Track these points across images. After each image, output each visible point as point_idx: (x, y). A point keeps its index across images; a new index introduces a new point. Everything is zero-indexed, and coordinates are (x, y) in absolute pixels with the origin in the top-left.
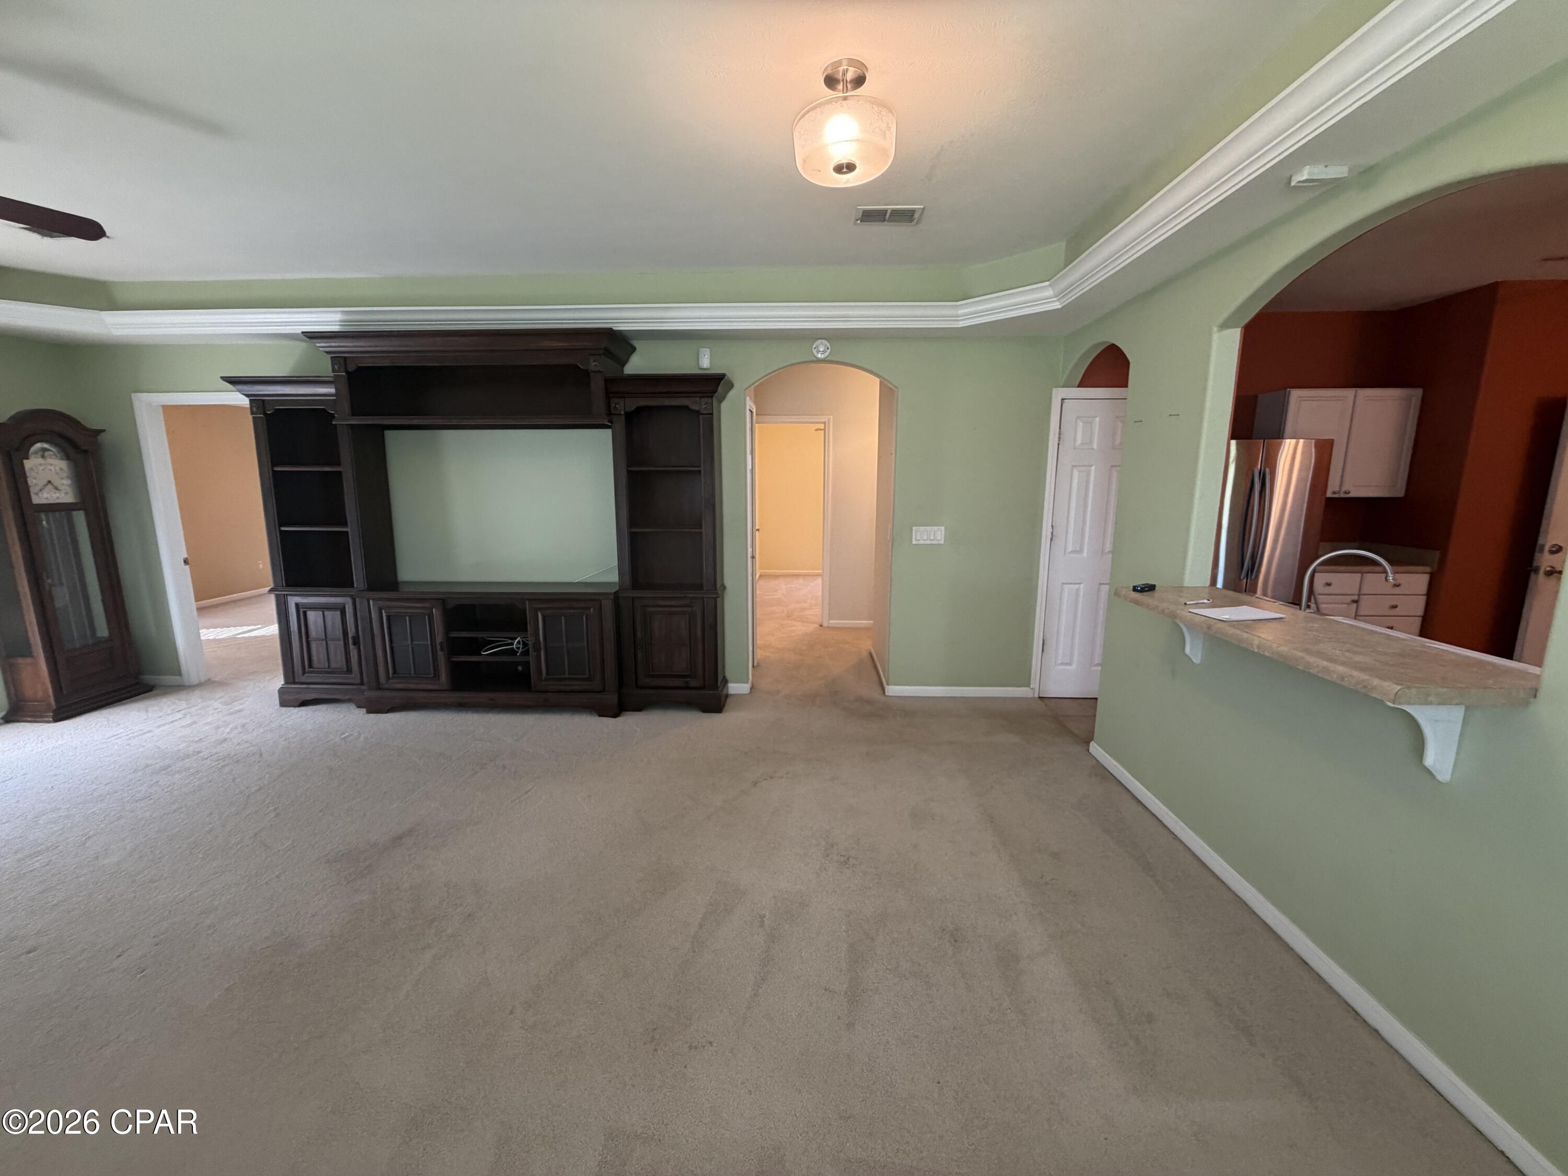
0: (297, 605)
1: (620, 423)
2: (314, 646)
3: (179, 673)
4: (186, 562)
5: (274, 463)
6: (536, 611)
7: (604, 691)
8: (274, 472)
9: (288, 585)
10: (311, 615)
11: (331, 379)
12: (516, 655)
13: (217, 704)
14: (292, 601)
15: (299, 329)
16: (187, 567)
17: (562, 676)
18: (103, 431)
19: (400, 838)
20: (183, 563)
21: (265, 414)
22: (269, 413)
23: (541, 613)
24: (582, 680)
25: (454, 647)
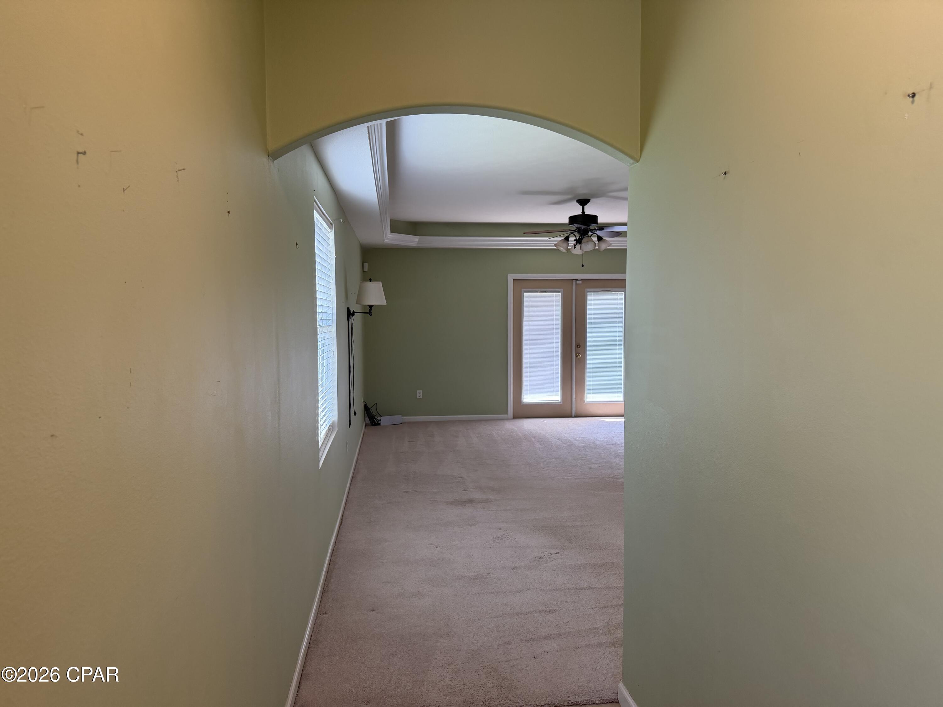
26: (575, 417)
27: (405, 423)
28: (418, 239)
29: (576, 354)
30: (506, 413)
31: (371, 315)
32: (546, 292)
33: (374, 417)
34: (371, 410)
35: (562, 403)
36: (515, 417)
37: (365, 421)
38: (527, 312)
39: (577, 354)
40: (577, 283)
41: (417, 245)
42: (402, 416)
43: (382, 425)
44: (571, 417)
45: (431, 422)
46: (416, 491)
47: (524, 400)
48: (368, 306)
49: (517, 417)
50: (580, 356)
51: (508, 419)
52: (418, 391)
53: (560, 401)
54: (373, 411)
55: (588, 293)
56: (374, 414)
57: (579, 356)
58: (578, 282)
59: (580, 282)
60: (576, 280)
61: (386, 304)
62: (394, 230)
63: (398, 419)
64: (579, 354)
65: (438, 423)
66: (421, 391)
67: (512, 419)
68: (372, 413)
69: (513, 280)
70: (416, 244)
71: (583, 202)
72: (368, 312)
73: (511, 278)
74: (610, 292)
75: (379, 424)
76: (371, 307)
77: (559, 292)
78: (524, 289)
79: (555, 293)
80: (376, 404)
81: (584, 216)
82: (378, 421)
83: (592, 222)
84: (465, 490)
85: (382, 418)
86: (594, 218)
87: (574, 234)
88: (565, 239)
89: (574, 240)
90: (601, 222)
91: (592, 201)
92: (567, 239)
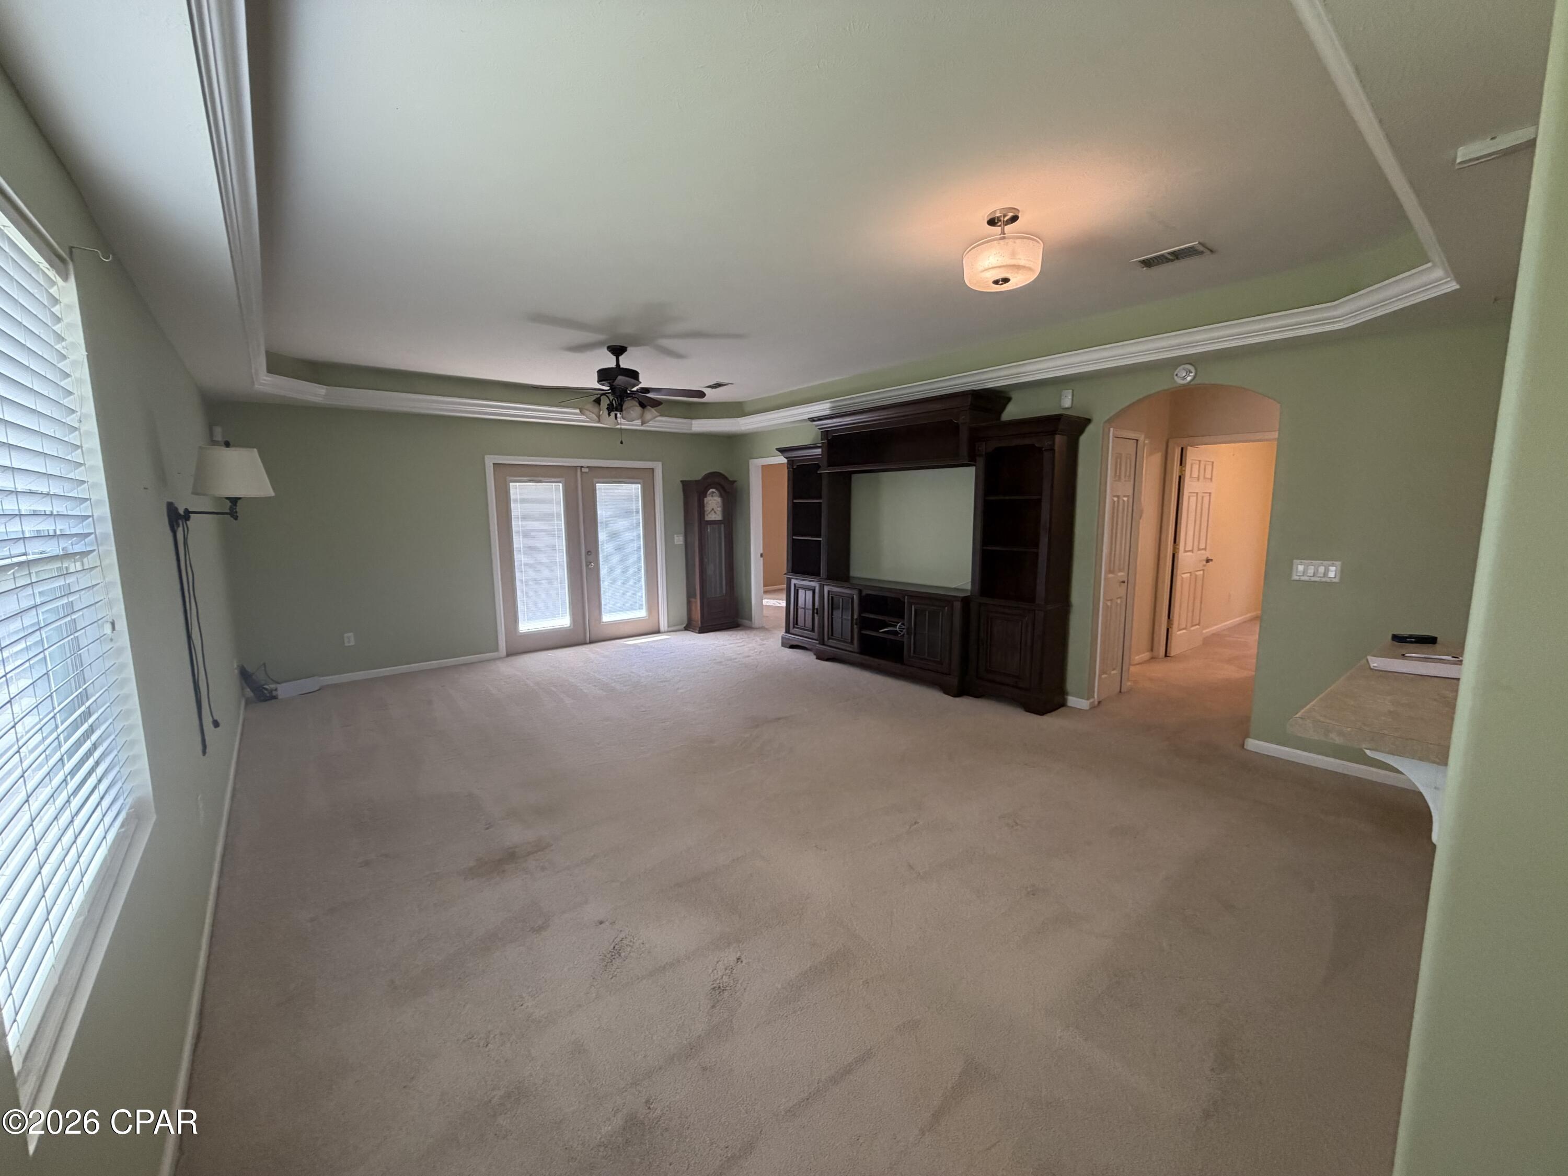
0: (795, 585)
1: (981, 461)
2: (800, 610)
3: (750, 619)
4: (762, 555)
5: (795, 498)
6: (910, 605)
7: (950, 675)
8: (793, 503)
9: (793, 572)
10: (801, 592)
11: (820, 445)
12: (898, 635)
13: (758, 639)
14: (793, 582)
15: (807, 418)
16: (762, 558)
17: (924, 657)
18: (735, 481)
19: (779, 719)
20: (759, 555)
21: (793, 468)
22: (795, 468)
23: (914, 607)
24: (936, 662)
25: (864, 623)
26: (591, 642)
27: (327, 687)
28: (325, 391)
29: (586, 563)
30: (496, 649)
31: (236, 518)
32: (540, 482)
33: (262, 686)
34: (254, 677)
35: (572, 627)
36: (510, 654)
37: (243, 694)
38: (516, 509)
39: (588, 564)
41: (323, 401)
42: (319, 677)
43: (279, 698)
44: (585, 643)
45: (373, 680)
46: (387, 856)
47: (520, 630)
48: (227, 498)
49: (512, 653)
50: (591, 565)
51: (500, 658)
52: (346, 635)
53: (568, 625)
54: (260, 676)
55: (597, 484)
56: (263, 683)
58: (584, 470)
59: (587, 470)
60: (582, 467)
61: (274, 495)
62: (270, 370)
63: (311, 684)
64: (591, 563)
65: (386, 679)
66: (351, 634)
67: (506, 658)
68: (258, 682)
69: (493, 464)
70: (322, 399)
71: (618, 351)
72: (228, 511)
73: (490, 461)
74: (623, 484)
75: (275, 698)
76: (234, 501)
77: (560, 482)
78: (510, 478)
79: (554, 484)
80: (264, 664)
81: (619, 370)
82: (271, 691)
83: (633, 381)
84: (487, 826)
85: (278, 686)
86: (634, 375)
87: (607, 396)
88: (595, 401)
89: (608, 405)
90: (645, 382)
91: (629, 349)
92: (598, 401)
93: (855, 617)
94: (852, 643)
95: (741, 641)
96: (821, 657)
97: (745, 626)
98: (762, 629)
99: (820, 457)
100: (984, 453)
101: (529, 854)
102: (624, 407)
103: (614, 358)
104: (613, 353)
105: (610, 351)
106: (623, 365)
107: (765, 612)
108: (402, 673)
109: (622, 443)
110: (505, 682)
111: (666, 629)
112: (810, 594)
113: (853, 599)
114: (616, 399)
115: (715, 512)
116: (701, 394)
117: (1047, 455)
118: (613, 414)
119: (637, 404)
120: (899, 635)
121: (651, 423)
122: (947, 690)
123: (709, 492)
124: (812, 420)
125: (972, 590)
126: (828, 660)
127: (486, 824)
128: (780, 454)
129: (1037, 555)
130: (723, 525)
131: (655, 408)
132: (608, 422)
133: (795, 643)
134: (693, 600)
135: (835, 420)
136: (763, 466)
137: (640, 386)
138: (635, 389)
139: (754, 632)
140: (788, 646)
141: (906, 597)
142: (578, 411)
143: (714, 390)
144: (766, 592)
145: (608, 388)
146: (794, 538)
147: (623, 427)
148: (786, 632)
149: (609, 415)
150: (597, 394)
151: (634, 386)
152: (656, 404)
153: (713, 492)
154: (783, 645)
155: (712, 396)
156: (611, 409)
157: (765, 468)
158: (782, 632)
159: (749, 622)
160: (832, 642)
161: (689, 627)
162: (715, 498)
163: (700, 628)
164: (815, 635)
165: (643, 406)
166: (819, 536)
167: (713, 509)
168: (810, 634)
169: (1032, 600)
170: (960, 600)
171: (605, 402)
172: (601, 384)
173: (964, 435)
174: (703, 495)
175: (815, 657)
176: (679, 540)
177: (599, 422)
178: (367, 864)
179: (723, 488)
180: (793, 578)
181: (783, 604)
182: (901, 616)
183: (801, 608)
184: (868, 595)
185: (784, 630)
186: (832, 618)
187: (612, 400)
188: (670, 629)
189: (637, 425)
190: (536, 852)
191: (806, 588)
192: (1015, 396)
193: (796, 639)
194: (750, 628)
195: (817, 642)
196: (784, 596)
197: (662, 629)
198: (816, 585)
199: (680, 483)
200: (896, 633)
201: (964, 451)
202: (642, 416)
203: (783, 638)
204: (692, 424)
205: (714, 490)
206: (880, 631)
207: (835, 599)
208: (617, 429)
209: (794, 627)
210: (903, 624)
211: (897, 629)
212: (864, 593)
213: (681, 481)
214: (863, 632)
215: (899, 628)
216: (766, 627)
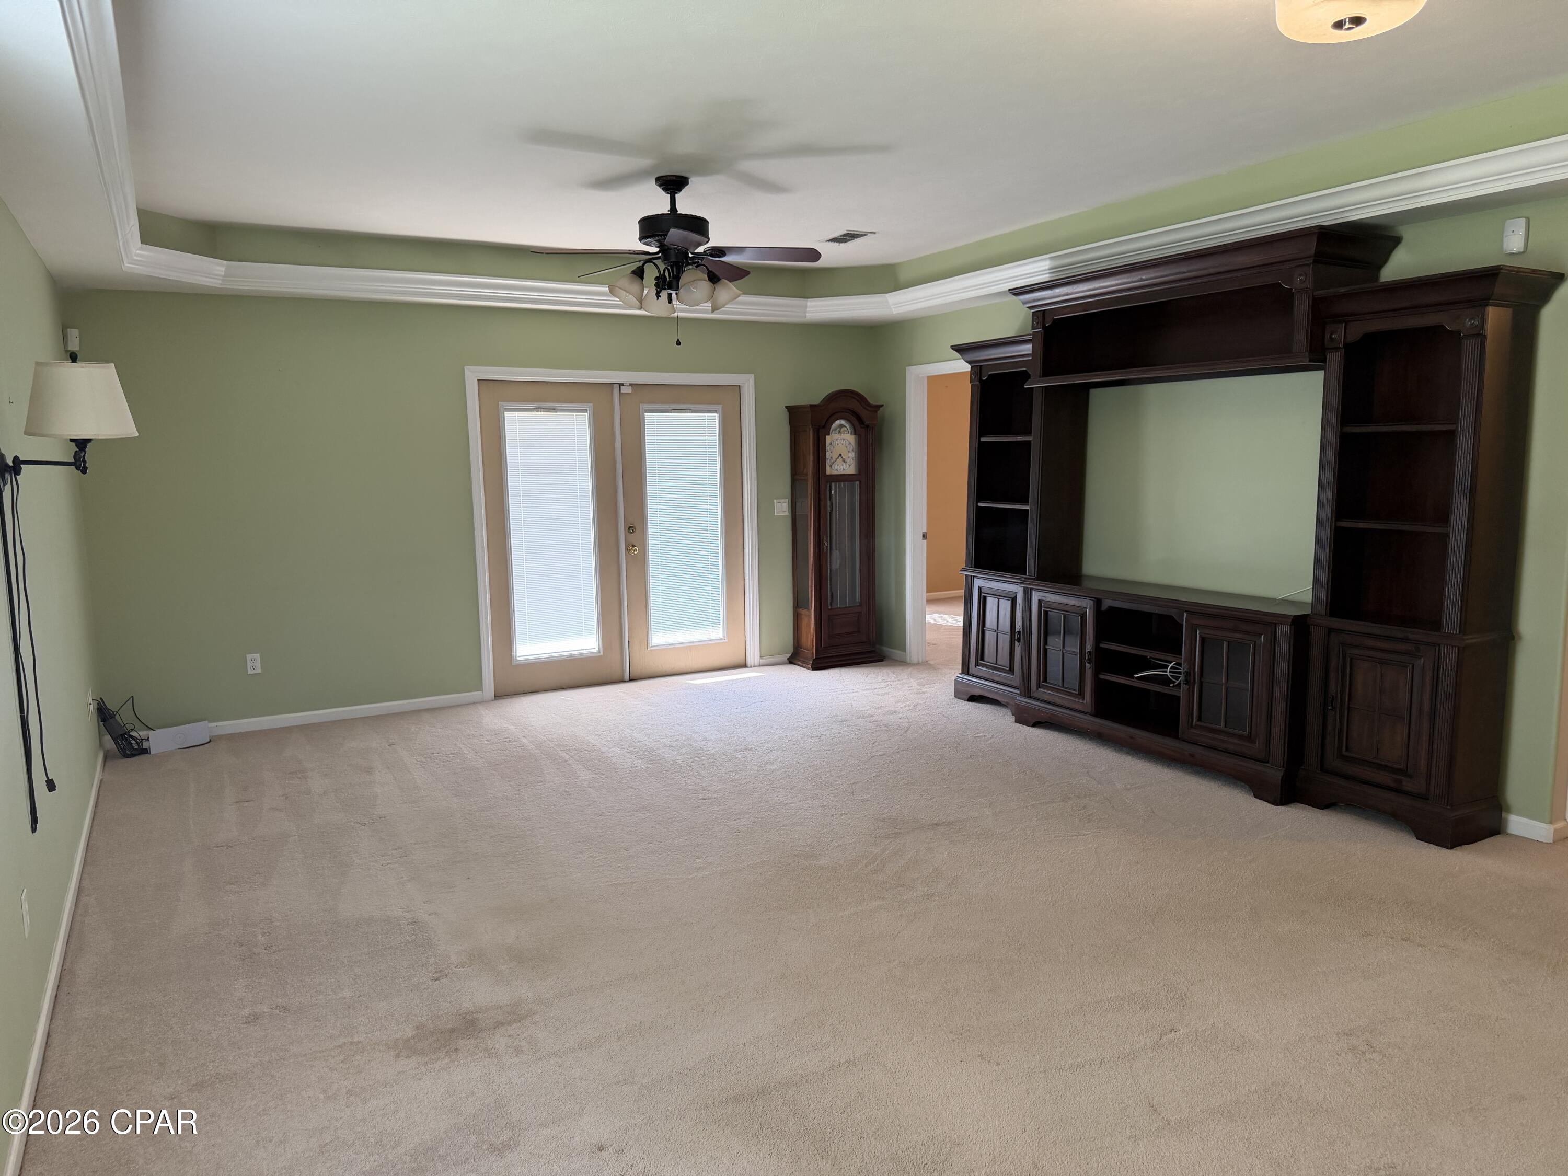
0: (980, 589)
1: (1335, 360)
2: (988, 634)
3: (903, 649)
4: (924, 536)
5: (982, 433)
6: (1193, 628)
7: (1268, 762)
8: (980, 443)
9: (976, 566)
10: (991, 602)
11: (1031, 337)
12: (1169, 685)
13: (914, 683)
14: (978, 583)
15: (1008, 288)
16: (925, 541)
17: (1217, 727)
18: (881, 406)
20: (921, 535)
21: (981, 380)
22: (984, 379)
23: (1200, 632)
24: (1240, 737)
25: (1104, 661)
26: (631, 680)
27: (220, 737)
28: (223, 269)
29: (627, 548)
30: (479, 687)
31: (84, 471)
32: (554, 410)
33: (128, 733)
34: (117, 717)
35: (602, 654)
36: (500, 695)
37: (101, 745)
38: (514, 454)
39: (630, 547)
40: (622, 391)
41: (221, 284)
42: (209, 722)
43: (152, 752)
44: (621, 681)
45: (288, 730)
46: (286, 1009)
47: (518, 655)
49: (504, 693)
51: (483, 702)
52: (249, 657)
53: (596, 650)
54: (125, 717)
55: (646, 414)
56: (129, 727)
57: (634, 551)
58: (624, 389)
59: (629, 390)
60: (621, 385)
61: (137, 434)
62: (148, 238)
63: (198, 732)
64: (633, 546)
65: (306, 729)
66: (258, 654)
67: (493, 701)
68: (123, 725)
69: (478, 380)
70: (220, 282)
71: (674, 185)
72: (76, 460)
73: (472, 375)
74: (690, 413)
75: (146, 751)
76: (83, 443)
77: (585, 411)
78: (505, 404)
79: (574, 414)
80: (133, 697)
81: (674, 218)
82: (140, 742)
83: (696, 237)
84: (438, 975)
85: (151, 733)
86: (698, 225)
87: (654, 263)
88: (634, 272)
89: (656, 278)
90: (716, 239)
91: (694, 181)
92: (639, 273)
93: (1089, 648)
94: (1081, 694)
95: (884, 685)
96: (1024, 718)
97: (893, 659)
98: (924, 665)
99: (1030, 358)
100: (1341, 346)
101: (499, 1024)
102: (682, 282)
103: (667, 197)
104: (665, 190)
105: (660, 186)
106: (682, 209)
107: (930, 636)
108: (334, 721)
109: (678, 343)
110: (487, 740)
111: (757, 662)
112: (1006, 605)
113: (1083, 616)
114: (669, 268)
115: (844, 461)
116: (813, 255)
117: (1469, 346)
118: (664, 294)
119: (706, 276)
120: (1172, 685)
121: (729, 307)
122: (1261, 791)
123: (834, 426)
124: (1017, 292)
125: (1314, 604)
126: (1035, 725)
127: (436, 972)
128: (957, 355)
129: (1443, 540)
130: (857, 483)
131: (733, 283)
132: (658, 307)
133: (977, 692)
134: (803, 611)
135: (1058, 291)
136: (929, 377)
137: (710, 244)
138: (700, 250)
139: (909, 670)
140: (967, 698)
141: (1185, 614)
142: (606, 289)
143: (842, 245)
144: (930, 601)
145: (657, 250)
146: (980, 504)
147: (680, 314)
148: (963, 672)
149: (658, 296)
150: (640, 261)
151: (699, 245)
152: (738, 273)
153: (842, 426)
154: (958, 694)
155: (831, 255)
156: (662, 284)
157: (934, 381)
158: (956, 671)
159: (904, 653)
160: (1044, 693)
161: (795, 659)
162: (844, 436)
163: (814, 661)
164: (1015, 679)
165: (714, 278)
166: (1025, 501)
167: (840, 455)
168: (1005, 678)
169: (1436, 625)
170: (1290, 621)
171: (651, 273)
172: (644, 244)
173: (1301, 310)
174: (822, 430)
175: (1013, 719)
176: (782, 508)
177: (641, 308)
178: (255, 1018)
179: (860, 420)
180: (977, 577)
181: (958, 621)
182: (1175, 648)
183: (991, 630)
184: (1111, 609)
185: (959, 668)
186: (1046, 650)
187: (664, 271)
188: (763, 661)
189: (705, 312)
190: (509, 1024)
191: (999, 595)
192: (1407, 233)
193: (979, 685)
194: (902, 663)
195: (1018, 692)
196: (961, 610)
197: (750, 662)
198: (1016, 589)
199: (785, 409)
200: (1165, 681)
201: (1300, 340)
202: (711, 297)
203: (957, 682)
204: (806, 307)
205: (843, 422)
206: (1135, 676)
207: (1052, 614)
208: (673, 318)
209: (977, 664)
210: (1179, 664)
211: (1168, 673)
212: (1107, 604)
213: (786, 407)
214: (1102, 677)
215: (1170, 672)
216: (932, 662)
